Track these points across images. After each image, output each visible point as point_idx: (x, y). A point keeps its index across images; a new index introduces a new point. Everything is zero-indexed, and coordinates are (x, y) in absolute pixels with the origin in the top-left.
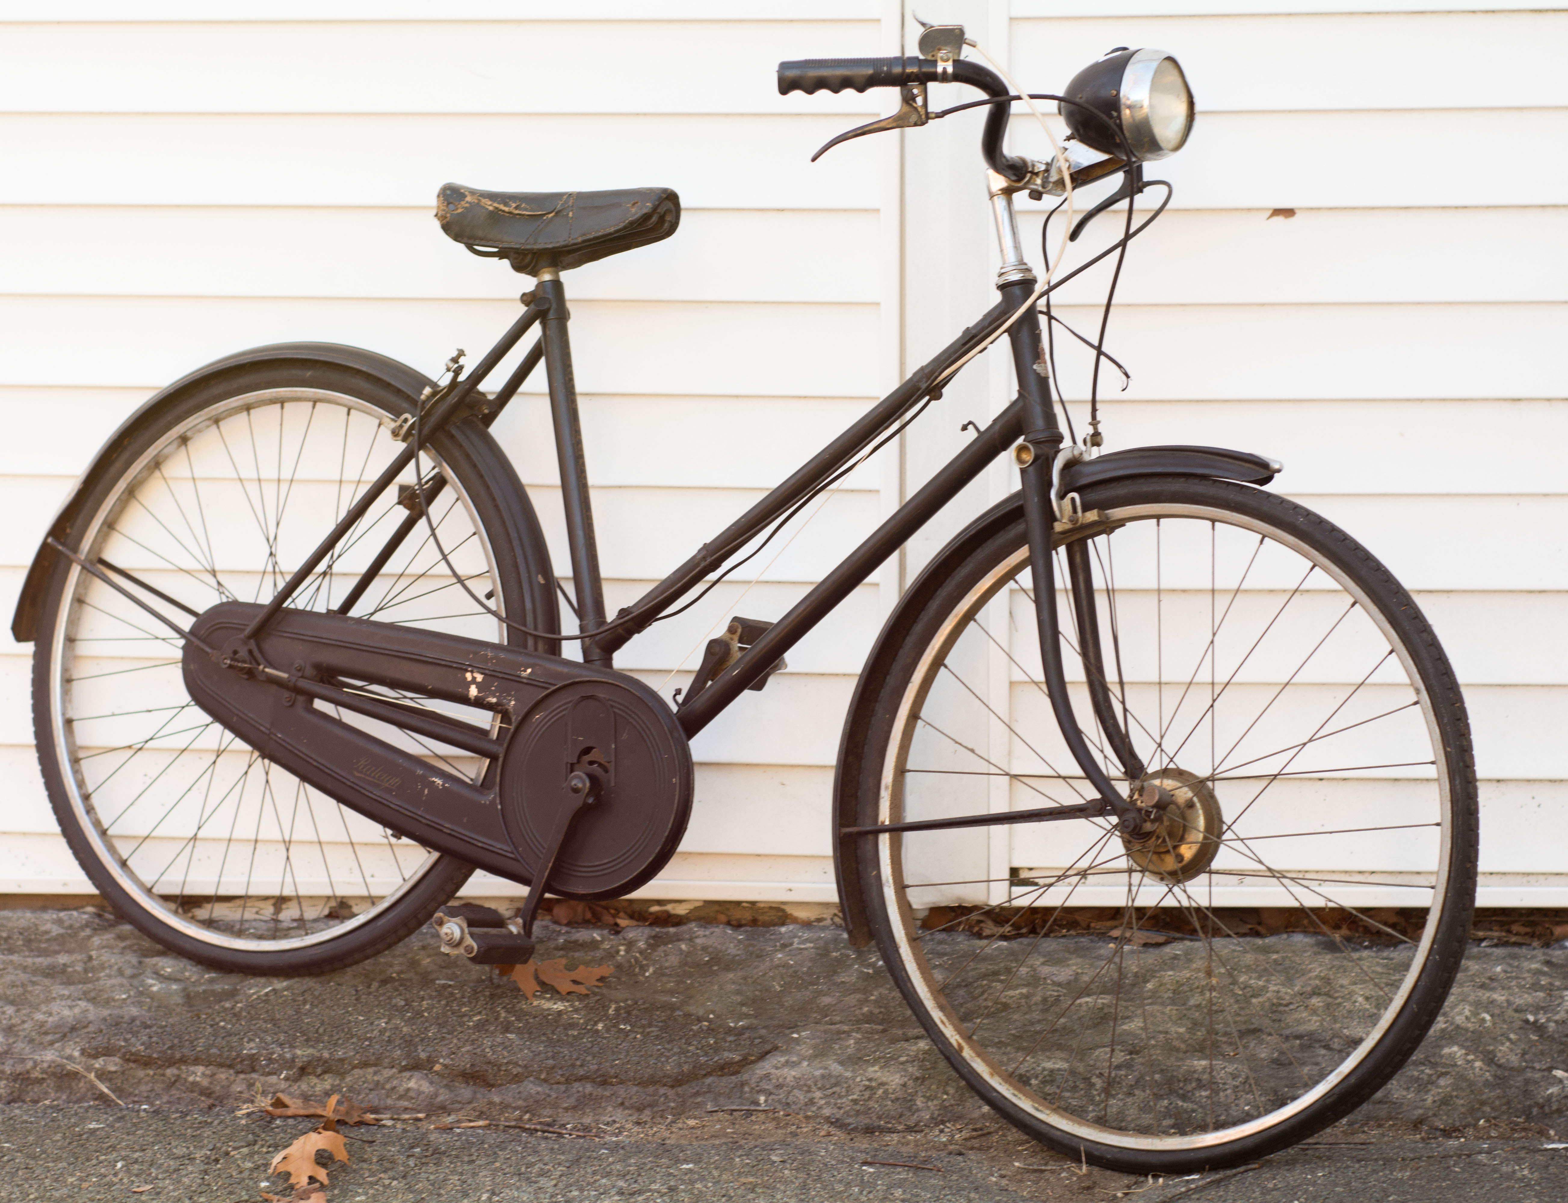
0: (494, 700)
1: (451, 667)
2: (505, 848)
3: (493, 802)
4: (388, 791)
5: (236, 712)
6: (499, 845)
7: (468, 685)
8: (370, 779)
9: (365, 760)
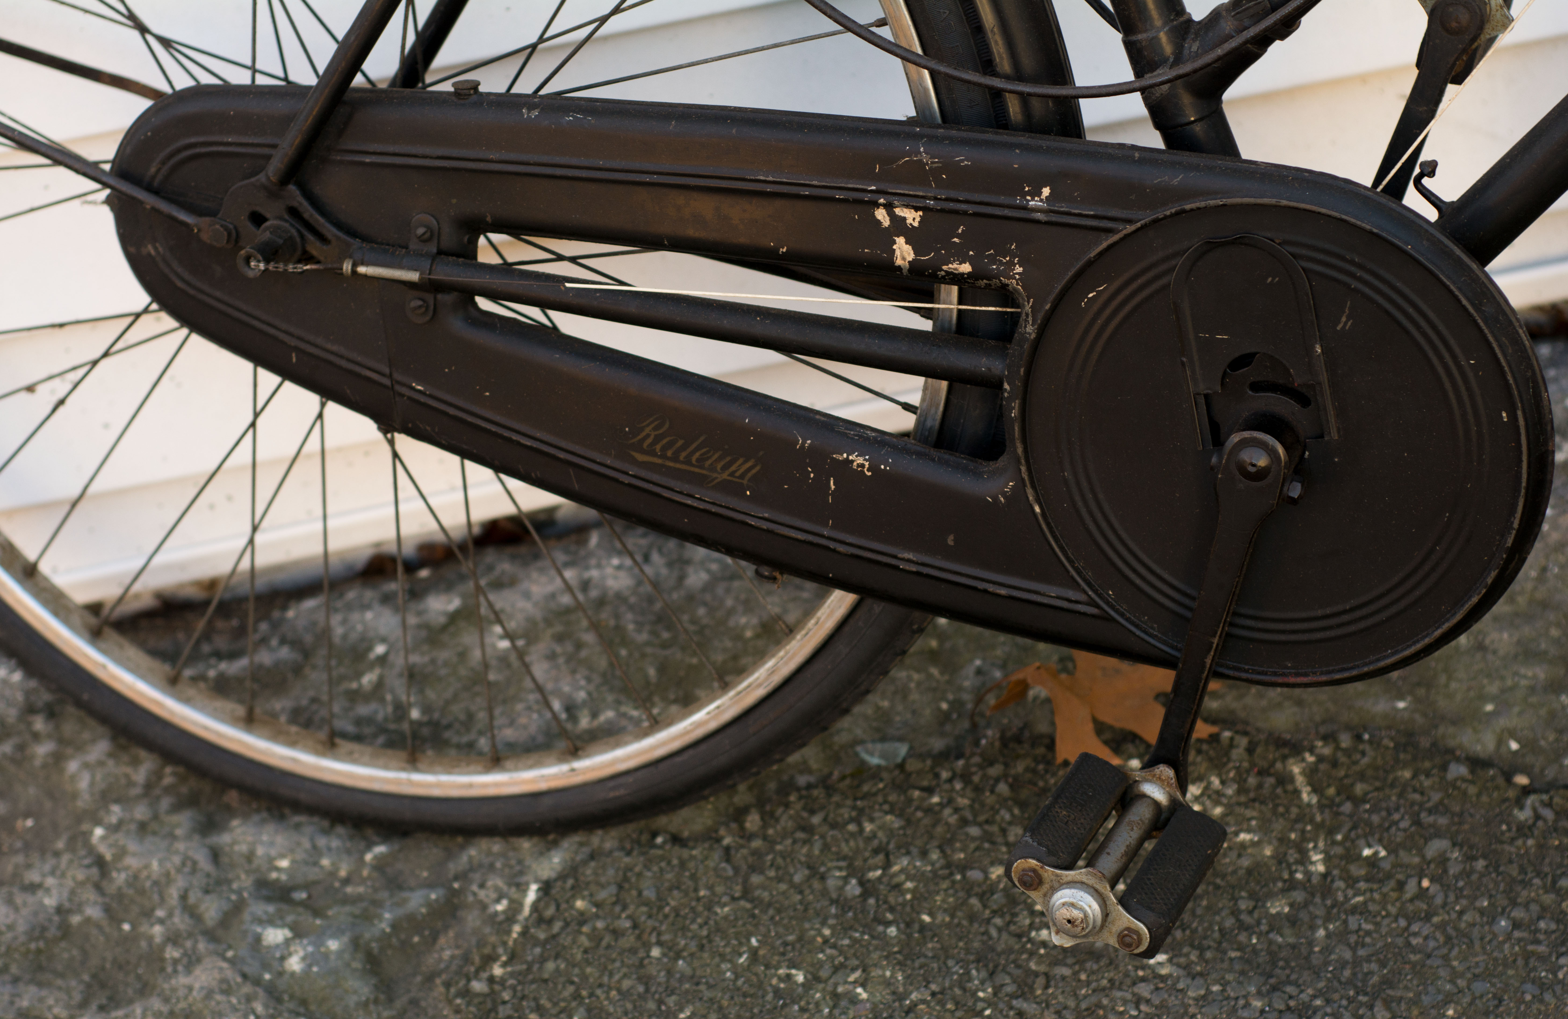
0: (966, 268)
1: (832, 199)
2: (1071, 594)
3: (1017, 496)
4: (733, 488)
5: (293, 342)
6: (1053, 591)
7: (886, 238)
8: (678, 466)
9: (656, 423)
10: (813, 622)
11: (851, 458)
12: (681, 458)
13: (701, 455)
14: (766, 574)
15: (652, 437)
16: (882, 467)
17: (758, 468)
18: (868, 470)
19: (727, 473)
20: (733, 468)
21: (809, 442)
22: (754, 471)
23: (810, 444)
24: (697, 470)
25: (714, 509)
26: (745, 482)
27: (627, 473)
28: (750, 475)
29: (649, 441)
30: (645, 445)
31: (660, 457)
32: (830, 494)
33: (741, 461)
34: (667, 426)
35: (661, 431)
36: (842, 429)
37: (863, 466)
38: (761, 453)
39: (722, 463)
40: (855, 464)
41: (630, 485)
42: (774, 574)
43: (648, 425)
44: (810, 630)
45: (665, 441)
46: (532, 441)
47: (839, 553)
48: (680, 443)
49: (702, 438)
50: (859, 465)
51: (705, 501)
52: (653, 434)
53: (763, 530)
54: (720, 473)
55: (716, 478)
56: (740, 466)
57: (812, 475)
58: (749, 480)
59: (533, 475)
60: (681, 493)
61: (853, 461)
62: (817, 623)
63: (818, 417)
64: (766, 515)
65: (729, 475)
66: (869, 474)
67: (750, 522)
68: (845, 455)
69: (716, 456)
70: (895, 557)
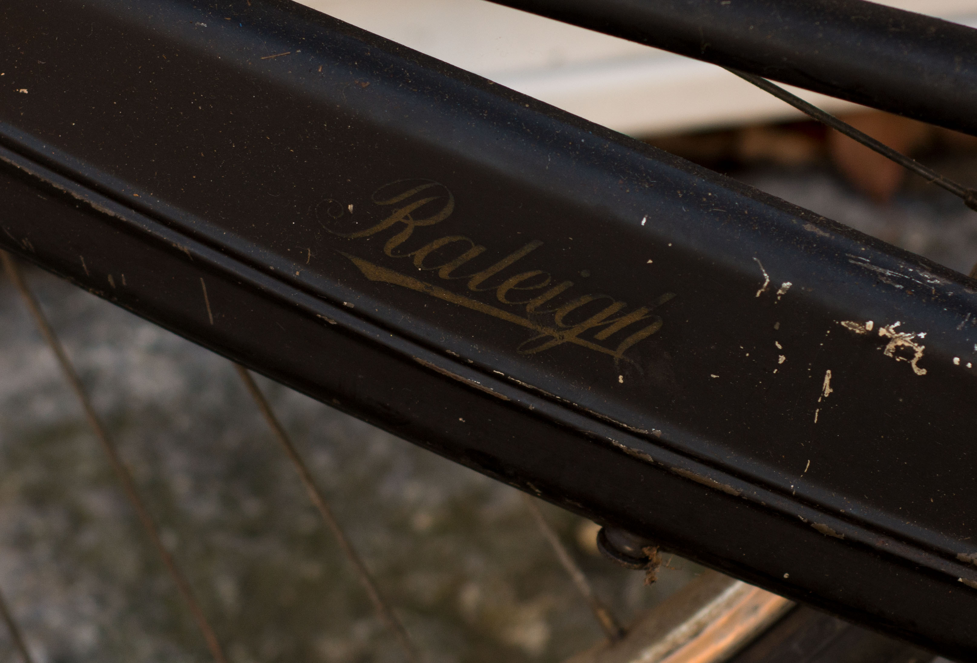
4: (585, 365)
8: (460, 300)
9: (423, 202)
10: (685, 628)
11: (882, 332)
12: (472, 285)
13: (521, 284)
14: (628, 548)
15: (409, 231)
16: (956, 360)
17: (654, 328)
18: (920, 364)
19: (578, 329)
20: (593, 322)
21: (787, 285)
22: (643, 334)
23: (789, 291)
24: (505, 315)
25: (533, 404)
26: (618, 355)
27: (338, 305)
28: (630, 341)
29: (401, 238)
30: (389, 247)
31: (420, 276)
32: (818, 405)
33: (616, 307)
34: (448, 210)
35: (431, 221)
36: (865, 262)
37: (909, 353)
38: (667, 297)
39: (569, 308)
40: (891, 346)
41: (340, 329)
42: (646, 551)
43: (401, 205)
44: (676, 646)
45: (436, 244)
46: (121, 207)
47: (816, 532)
48: (474, 252)
49: (529, 248)
50: (898, 351)
51: (514, 385)
52: (412, 224)
53: (646, 463)
54: (560, 329)
55: (550, 338)
56: (610, 318)
57: (782, 359)
58: (627, 352)
59: (110, 280)
60: (460, 361)
61: (886, 340)
62: (696, 634)
63: (809, 227)
64: (657, 432)
65: (580, 336)
66: (923, 372)
67: (615, 442)
68: (870, 325)
69: (557, 290)
70: (951, 557)
